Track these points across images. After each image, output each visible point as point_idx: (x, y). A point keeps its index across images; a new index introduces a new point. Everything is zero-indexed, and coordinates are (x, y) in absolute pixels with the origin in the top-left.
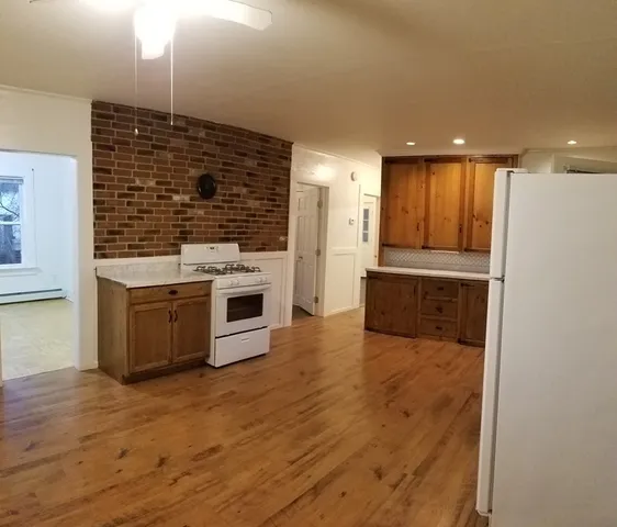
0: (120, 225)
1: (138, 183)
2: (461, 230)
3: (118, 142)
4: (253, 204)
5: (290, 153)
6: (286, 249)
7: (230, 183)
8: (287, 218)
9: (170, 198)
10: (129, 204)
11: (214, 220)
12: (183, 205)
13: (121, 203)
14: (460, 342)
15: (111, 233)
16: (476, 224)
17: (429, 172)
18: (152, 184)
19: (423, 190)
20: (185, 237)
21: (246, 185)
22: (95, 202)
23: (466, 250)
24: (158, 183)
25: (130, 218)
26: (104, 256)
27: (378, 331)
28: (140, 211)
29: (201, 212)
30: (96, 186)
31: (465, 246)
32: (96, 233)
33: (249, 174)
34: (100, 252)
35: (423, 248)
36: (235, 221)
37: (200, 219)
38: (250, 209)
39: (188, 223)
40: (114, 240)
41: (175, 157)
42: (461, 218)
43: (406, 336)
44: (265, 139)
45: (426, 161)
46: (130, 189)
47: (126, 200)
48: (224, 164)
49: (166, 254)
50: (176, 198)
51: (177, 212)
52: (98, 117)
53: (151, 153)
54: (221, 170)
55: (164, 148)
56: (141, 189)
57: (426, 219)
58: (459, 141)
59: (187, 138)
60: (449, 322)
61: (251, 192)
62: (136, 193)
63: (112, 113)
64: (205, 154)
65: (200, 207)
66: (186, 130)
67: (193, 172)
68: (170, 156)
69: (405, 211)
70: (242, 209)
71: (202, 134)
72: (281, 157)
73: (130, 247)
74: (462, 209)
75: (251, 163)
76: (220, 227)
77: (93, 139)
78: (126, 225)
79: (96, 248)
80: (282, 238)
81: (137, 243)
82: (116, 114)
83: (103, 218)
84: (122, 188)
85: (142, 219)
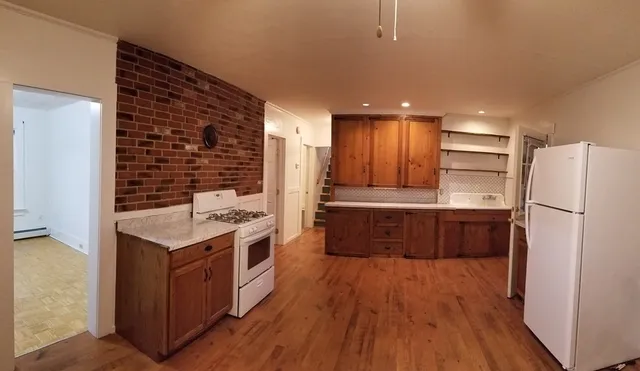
0: (140, 175)
1: (156, 131)
2: (399, 172)
3: (139, 87)
4: (241, 153)
5: (264, 111)
6: (261, 191)
7: (226, 135)
8: (262, 165)
9: (183, 147)
10: (148, 152)
11: (215, 168)
12: (193, 154)
13: (142, 152)
14: (405, 257)
15: (132, 183)
16: (411, 167)
17: (373, 128)
18: (168, 132)
19: (368, 141)
20: (195, 186)
21: (237, 137)
22: (118, 150)
23: (404, 187)
24: (173, 132)
25: (149, 167)
26: (125, 209)
27: (337, 255)
28: (158, 160)
29: (206, 161)
30: (119, 133)
31: (403, 184)
32: (118, 184)
33: (239, 127)
34: (121, 205)
35: (369, 186)
36: (229, 169)
37: (206, 168)
38: (239, 158)
39: (196, 172)
40: (134, 191)
41: (187, 107)
42: (399, 163)
43: (361, 256)
44: (249, 96)
45: (370, 119)
46: (149, 137)
47: (146, 148)
48: (224, 117)
49: (179, 203)
50: (188, 147)
51: (189, 162)
52: (122, 58)
53: (167, 101)
54: (220, 122)
55: (179, 97)
56: (159, 137)
57: (371, 164)
58: (406, 105)
59: (196, 89)
60: (397, 242)
61: (240, 143)
62: (154, 141)
63: (135, 55)
64: (209, 106)
65: (206, 156)
66: (195, 82)
67: (202, 123)
68: (183, 105)
69: (353, 157)
70: (235, 158)
71: (207, 87)
72: (258, 113)
73: (148, 197)
74: (400, 155)
75: (240, 117)
76: (220, 174)
77: (118, 81)
78: (145, 175)
79: (118, 200)
80: (259, 182)
81: (154, 193)
82: (139, 57)
83: (124, 167)
84: (142, 135)
85: (159, 168)
